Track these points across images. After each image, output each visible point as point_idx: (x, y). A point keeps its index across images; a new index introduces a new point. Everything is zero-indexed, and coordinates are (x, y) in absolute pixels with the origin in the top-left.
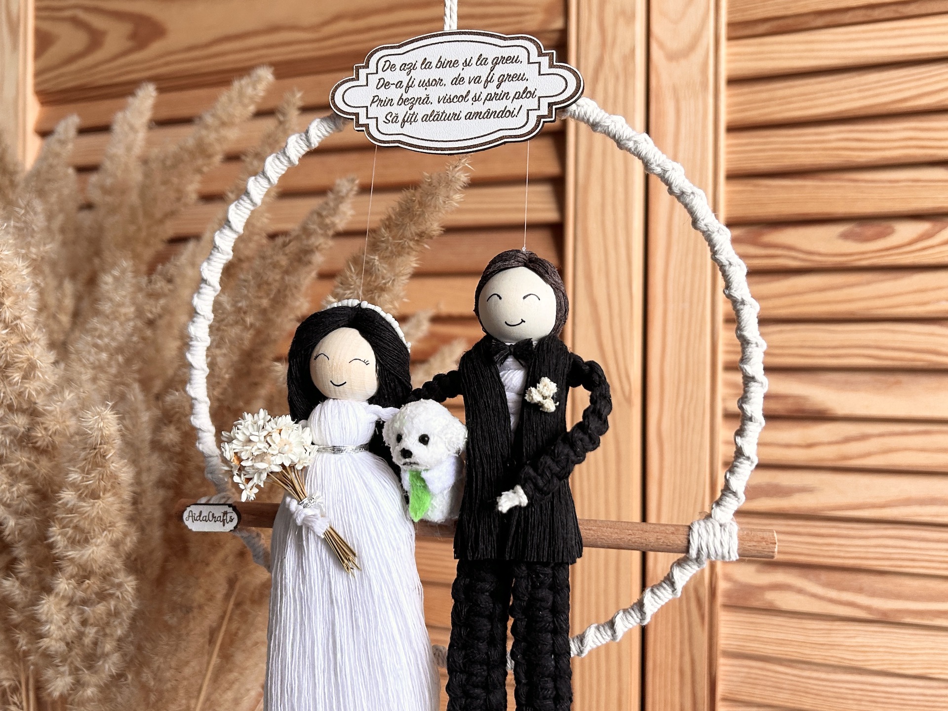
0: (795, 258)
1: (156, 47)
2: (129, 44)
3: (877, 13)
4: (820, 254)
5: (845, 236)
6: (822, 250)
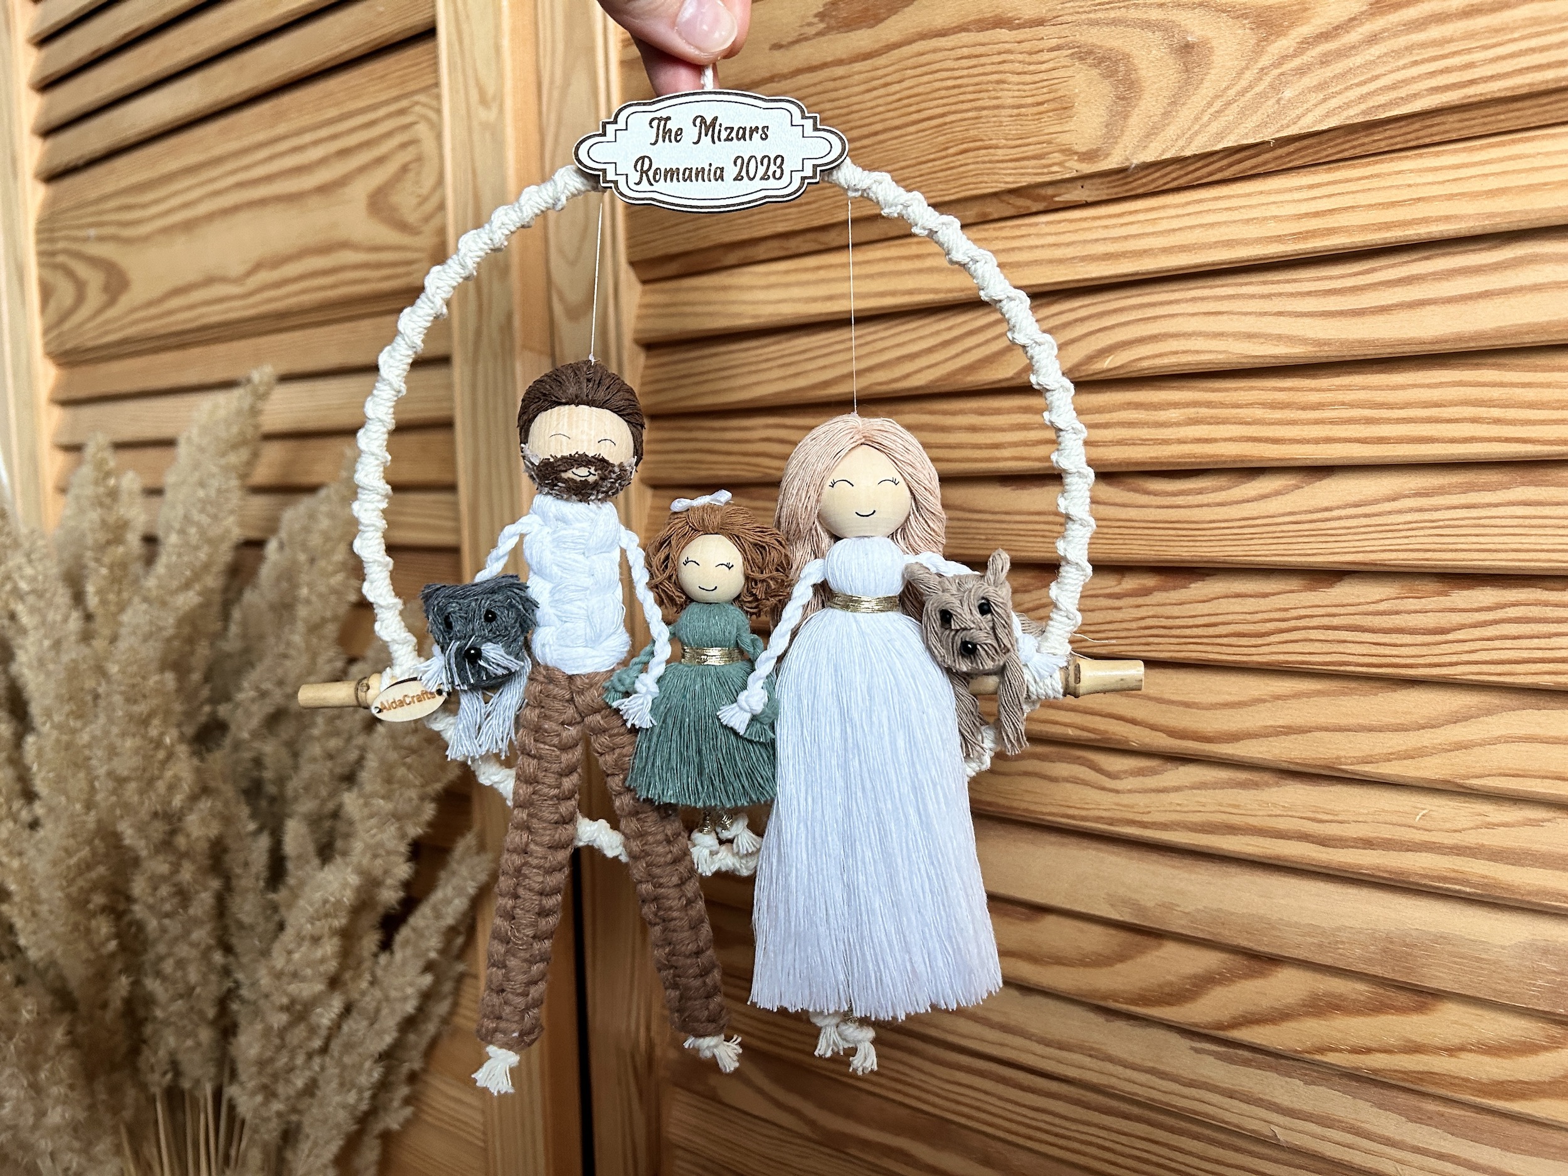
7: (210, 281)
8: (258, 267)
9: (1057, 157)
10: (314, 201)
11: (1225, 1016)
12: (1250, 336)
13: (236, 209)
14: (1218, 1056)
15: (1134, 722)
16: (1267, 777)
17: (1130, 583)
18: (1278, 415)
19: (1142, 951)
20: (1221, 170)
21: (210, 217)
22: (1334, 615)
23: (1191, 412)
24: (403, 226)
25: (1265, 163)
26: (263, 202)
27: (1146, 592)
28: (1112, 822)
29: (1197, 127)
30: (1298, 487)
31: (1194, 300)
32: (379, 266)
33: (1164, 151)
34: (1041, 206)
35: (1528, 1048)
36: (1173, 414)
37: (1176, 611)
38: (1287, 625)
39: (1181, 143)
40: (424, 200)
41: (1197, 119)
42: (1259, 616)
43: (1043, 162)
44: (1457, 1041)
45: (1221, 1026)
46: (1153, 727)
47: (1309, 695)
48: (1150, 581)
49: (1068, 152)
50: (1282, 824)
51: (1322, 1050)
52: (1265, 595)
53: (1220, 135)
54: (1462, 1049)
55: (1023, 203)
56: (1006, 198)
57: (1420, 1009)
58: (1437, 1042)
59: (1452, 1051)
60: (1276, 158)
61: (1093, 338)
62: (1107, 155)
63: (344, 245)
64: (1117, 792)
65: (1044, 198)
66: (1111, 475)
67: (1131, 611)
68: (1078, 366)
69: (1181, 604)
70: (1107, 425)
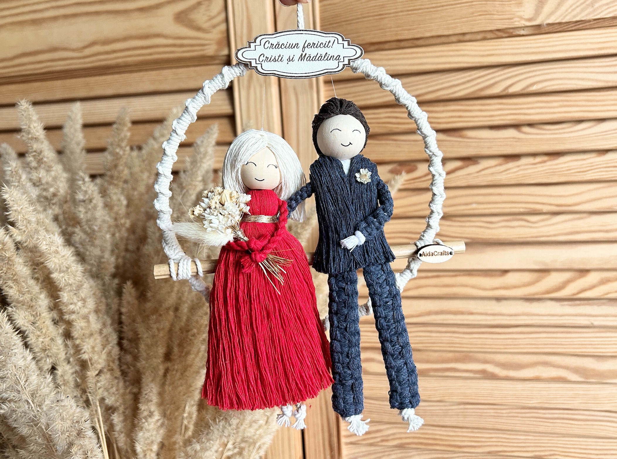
5: (391, 171)
7: (54, 49)
8: (93, 44)
9: (517, 19)
10: (135, 15)
11: (575, 291)
12: (583, 79)
13: (75, 15)
14: (570, 305)
15: (543, 204)
16: (586, 215)
17: (538, 159)
18: (590, 103)
19: (544, 278)
20: (572, 27)
21: (55, 18)
22: (607, 163)
23: (561, 103)
24: (199, 29)
25: (586, 26)
26: (97, 13)
27: (544, 162)
28: (536, 237)
29: (567, 13)
30: (595, 126)
31: (561, 68)
32: (182, 46)
33: (556, 20)
34: (506, 35)
36: (555, 104)
37: (556, 167)
38: (592, 168)
39: (561, 18)
40: (212, 18)
41: (567, 11)
42: (584, 166)
43: (512, 21)
45: (574, 295)
46: (550, 205)
47: (599, 188)
48: (545, 158)
49: (521, 18)
50: (593, 229)
51: (606, 294)
52: (584, 159)
53: (575, 16)
55: (500, 34)
56: (495, 32)
60: (590, 25)
61: (527, 80)
62: (535, 20)
63: (158, 36)
64: (536, 227)
65: (508, 33)
66: (531, 125)
67: (540, 168)
68: (524, 89)
69: (557, 164)
70: (532, 108)
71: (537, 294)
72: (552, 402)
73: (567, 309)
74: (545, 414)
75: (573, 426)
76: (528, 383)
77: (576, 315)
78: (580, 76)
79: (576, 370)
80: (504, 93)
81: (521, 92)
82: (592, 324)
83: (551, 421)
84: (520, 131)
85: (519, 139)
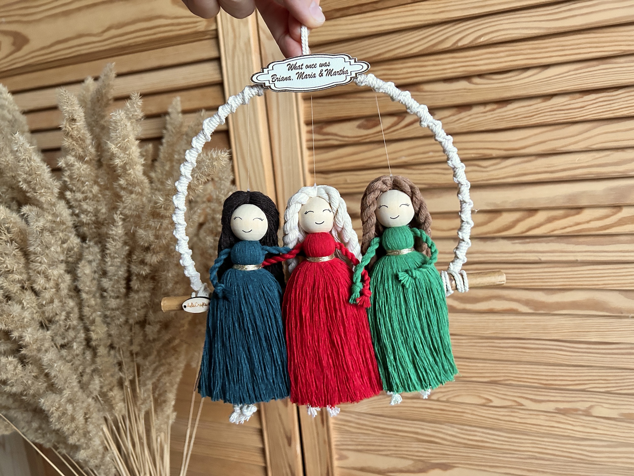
0: (336, 140)
1: (26, 49)
2: (13, 48)
3: (364, 8)
4: (348, 137)
5: (359, 127)
6: (349, 135)
8: (109, 29)
11: (524, 230)
12: (527, 28)
14: (520, 243)
15: (492, 149)
16: (533, 158)
17: (489, 108)
18: (534, 51)
19: (496, 218)
21: (79, 9)
22: (552, 108)
27: (494, 110)
28: (487, 180)
30: (540, 72)
31: (507, 19)
32: (178, 24)
35: (607, 217)
36: (502, 54)
37: (505, 114)
38: (538, 113)
42: (530, 111)
44: (589, 219)
45: (522, 233)
46: (499, 149)
48: (495, 106)
50: (539, 170)
51: (553, 231)
52: (530, 105)
54: (590, 221)
57: (578, 213)
58: (584, 221)
59: (588, 222)
61: (476, 33)
63: (159, 17)
64: (487, 171)
66: (481, 75)
67: (489, 116)
68: (472, 42)
69: (505, 111)
70: (481, 60)
71: (489, 233)
72: (506, 332)
73: (518, 246)
74: (500, 343)
75: (525, 354)
76: (484, 315)
77: (526, 252)
78: (525, 25)
79: (527, 303)
80: (454, 47)
81: (470, 45)
82: (540, 259)
83: (505, 349)
84: (470, 82)
85: (469, 89)
